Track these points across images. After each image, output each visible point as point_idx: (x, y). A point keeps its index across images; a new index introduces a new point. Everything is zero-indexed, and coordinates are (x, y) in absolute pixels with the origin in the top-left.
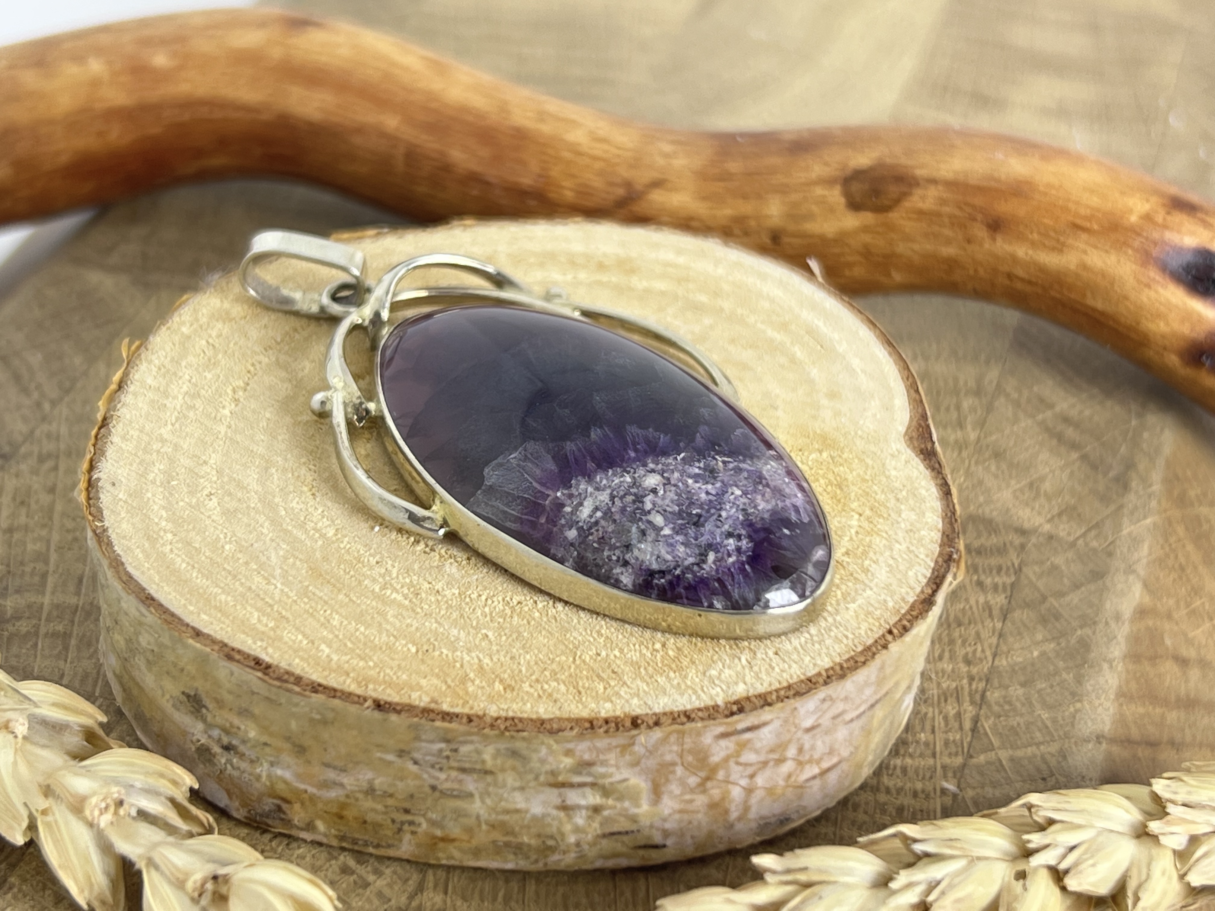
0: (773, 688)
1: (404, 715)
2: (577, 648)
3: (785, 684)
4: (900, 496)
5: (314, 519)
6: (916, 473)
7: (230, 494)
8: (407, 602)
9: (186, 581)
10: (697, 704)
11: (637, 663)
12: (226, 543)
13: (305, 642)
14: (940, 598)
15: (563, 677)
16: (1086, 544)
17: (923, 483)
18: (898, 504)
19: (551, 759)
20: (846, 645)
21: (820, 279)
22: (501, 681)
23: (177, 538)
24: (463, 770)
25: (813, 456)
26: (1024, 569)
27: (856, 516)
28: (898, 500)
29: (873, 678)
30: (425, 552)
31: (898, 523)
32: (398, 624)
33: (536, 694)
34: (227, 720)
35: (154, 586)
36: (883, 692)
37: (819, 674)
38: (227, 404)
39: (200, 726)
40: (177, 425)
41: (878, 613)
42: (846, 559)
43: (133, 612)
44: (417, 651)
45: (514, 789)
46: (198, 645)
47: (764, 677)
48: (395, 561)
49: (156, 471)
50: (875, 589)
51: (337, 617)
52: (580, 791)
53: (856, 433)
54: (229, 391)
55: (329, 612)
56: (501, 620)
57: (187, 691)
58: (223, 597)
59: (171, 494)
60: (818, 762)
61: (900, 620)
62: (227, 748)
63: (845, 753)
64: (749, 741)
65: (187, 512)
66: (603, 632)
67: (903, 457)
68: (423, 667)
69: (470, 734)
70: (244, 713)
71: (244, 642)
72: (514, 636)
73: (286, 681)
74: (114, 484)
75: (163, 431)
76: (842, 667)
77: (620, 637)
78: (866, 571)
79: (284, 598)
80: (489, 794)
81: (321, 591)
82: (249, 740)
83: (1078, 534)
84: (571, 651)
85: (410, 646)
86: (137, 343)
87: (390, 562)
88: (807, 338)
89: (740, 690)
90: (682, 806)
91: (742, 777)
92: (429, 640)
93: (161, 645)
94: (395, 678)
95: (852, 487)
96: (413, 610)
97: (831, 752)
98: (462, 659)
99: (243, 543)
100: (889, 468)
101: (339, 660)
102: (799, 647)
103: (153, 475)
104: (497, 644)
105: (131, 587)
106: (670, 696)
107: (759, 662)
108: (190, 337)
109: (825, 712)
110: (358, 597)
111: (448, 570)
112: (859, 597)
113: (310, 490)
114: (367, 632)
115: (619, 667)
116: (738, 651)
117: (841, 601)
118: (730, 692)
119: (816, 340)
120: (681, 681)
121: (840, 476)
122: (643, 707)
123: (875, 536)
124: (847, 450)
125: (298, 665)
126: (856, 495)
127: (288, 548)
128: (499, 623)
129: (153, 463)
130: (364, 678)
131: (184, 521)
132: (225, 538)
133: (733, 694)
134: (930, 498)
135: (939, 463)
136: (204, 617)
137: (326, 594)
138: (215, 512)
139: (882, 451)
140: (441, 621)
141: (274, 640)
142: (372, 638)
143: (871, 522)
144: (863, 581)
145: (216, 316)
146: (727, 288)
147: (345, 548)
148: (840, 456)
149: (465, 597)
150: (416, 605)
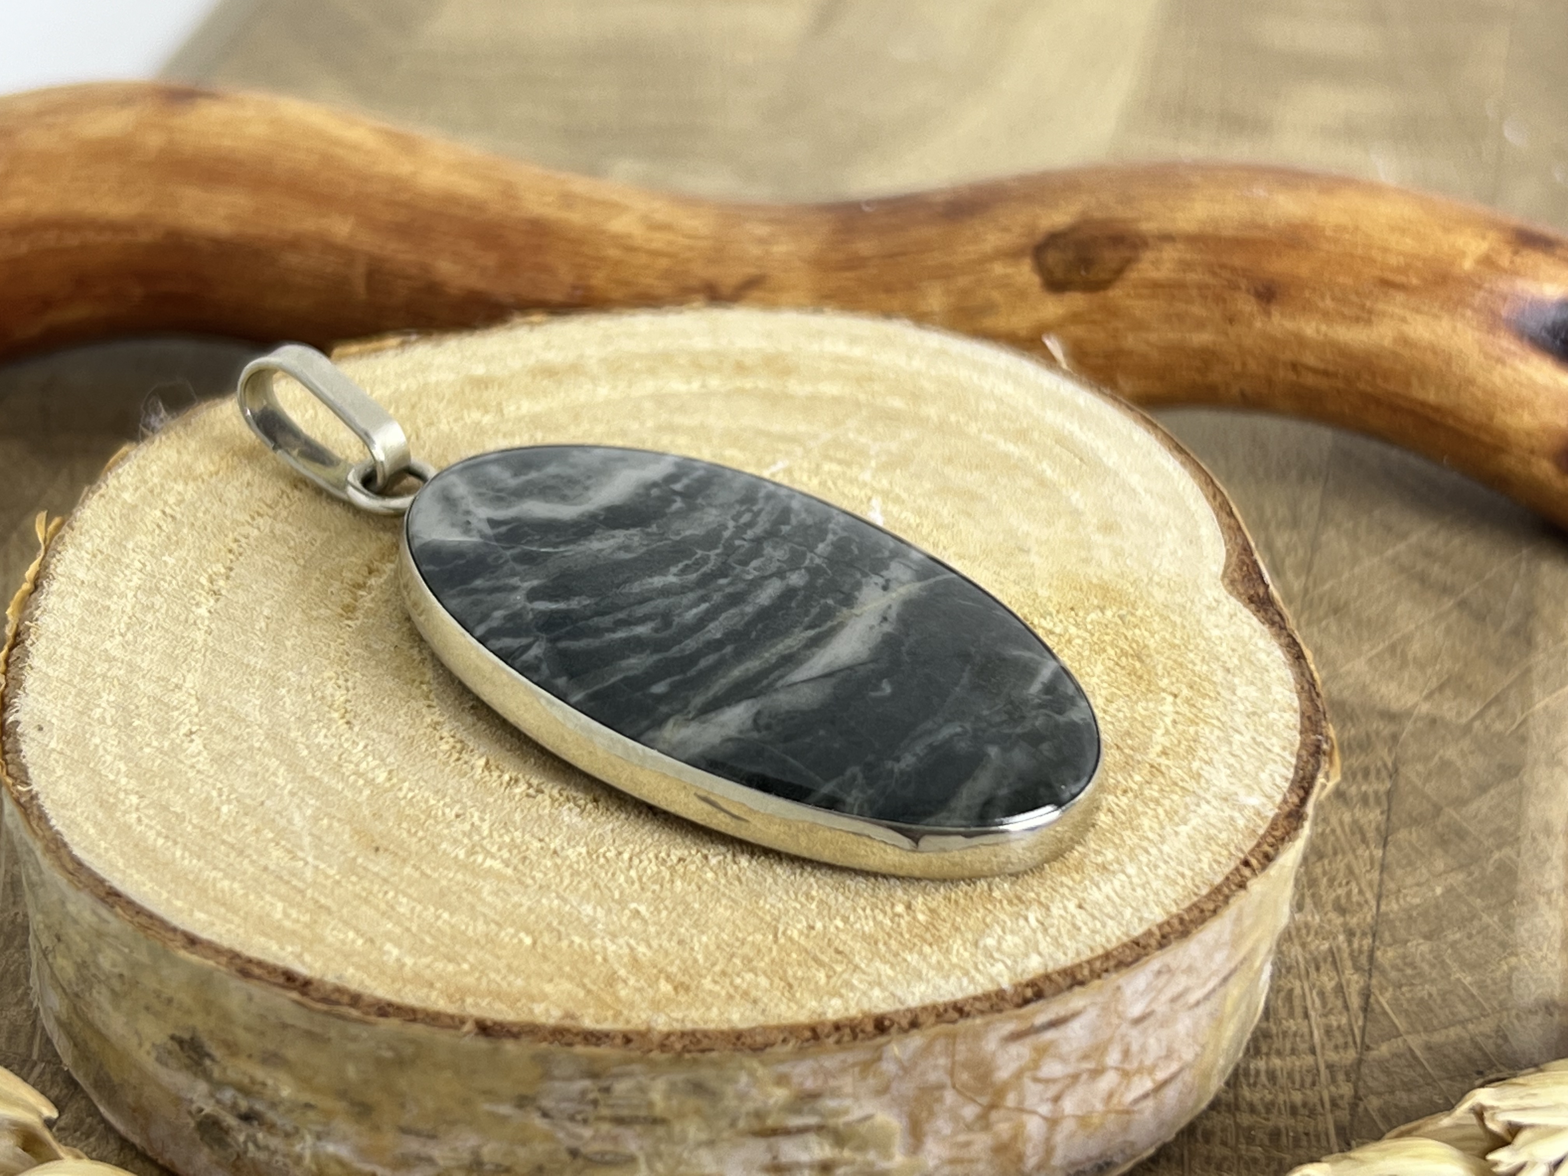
0: (1084, 958)
1: (525, 1040)
2: (777, 920)
3: (1100, 951)
4: (1229, 665)
5: (355, 759)
6: (1246, 632)
7: (221, 731)
9: (166, 864)
10: (971, 990)
11: (871, 936)
12: (222, 803)
13: (360, 942)
14: (1312, 809)
15: (762, 964)
16: (1487, 728)
17: (1261, 644)
18: (1230, 677)
19: (754, 1092)
20: (1185, 887)
21: (1064, 366)
22: (668, 978)
23: (146, 802)
24: (619, 1121)
25: (1093, 616)
26: (1403, 770)
27: (1170, 699)
28: (1228, 671)
29: (1226, 935)
30: (528, 795)
31: (1233, 704)
32: (500, 906)
33: (723, 993)
34: (244, 1073)
35: (118, 875)
36: (1239, 957)
37: (1149, 933)
38: (203, 600)
39: (202, 1087)
40: (130, 636)
41: (1224, 836)
42: (1163, 761)
43: (87, 916)
44: (535, 943)
45: (699, 1145)
46: (195, 959)
47: (1068, 943)
48: (483, 812)
49: (104, 705)
50: (1215, 803)
51: (404, 900)
52: (799, 1140)
53: (1151, 579)
54: (204, 581)
55: (391, 894)
56: (657, 887)
57: (178, 1033)
58: (226, 884)
59: (131, 737)
60: (1151, 1071)
61: (1259, 845)
62: (247, 1117)
63: (1188, 1055)
64: (1052, 1043)
65: (158, 761)
66: (814, 893)
67: (1225, 609)
68: (547, 967)
69: (629, 1061)
70: (272, 1059)
71: (264, 949)
72: (680, 909)
73: (337, 1003)
74: (40, 729)
75: (108, 645)
76: (1182, 921)
77: (841, 899)
78: (1197, 776)
79: (321, 879)
80: (659, 1155)
81: (376, 864)
82: (282, 1102)
83: (1473, 712)
84: (769, 925)
85: (522, 935)
86: (56, 521)
87: (476, 815)
88: (1057, 449)
89: (1034, 966)
90: (955, 1153)
91: (1042, 1100)
92: (549, 925)
93: (135, 965)
94: (504, 985)
95: (1156, 656)
96: (521, 883)
97: (1169, 1055)
98: (605, 949)
99: (248, 801)
100: (1207, 625)
101: (415, 964)
102: (1112, 895)
103: (99, 711)
104: (655, 923)
105: (83, 878)
106: (928, 981)
107: (1056, 922)
108: (136, 506)
109: (1160, 991)
110: (434, 869)
111: (566, 819)
112: (1192, 815)
113: (343, 717)
114: (453, 921)
115: (845, 943)
116: (1022, 907)
117: (1166, 822)
118: (1019, 969)
119: (1072, 451)
120: (942, 958)
121: (1137, 642)
122: (890, 1001)
123: (1202, 725)
124: (1141, 604)
125: (353, 976)
126: (1164, 668)
127: (318, 804)
128: (654, 892)
129: (98, 693)
130: (458, 989)
131: (154, 776)
132: (220, 795)
133: (1024, 971)
134: (1274, 665)
135: (1280, 615)
136: (200, 916)
137: (384, 869)
138: (201, 759)
139: (1193, 602)
140: (565, 896)
141: (312, 944)
142: (463, 928)
143: (1193, 705)
144: (1194, 792)
145: (173, 474)
146: (930, 386)
147: (405, 797)
148: (1132, 614)
149: (598, 857)
150: (524, 874)
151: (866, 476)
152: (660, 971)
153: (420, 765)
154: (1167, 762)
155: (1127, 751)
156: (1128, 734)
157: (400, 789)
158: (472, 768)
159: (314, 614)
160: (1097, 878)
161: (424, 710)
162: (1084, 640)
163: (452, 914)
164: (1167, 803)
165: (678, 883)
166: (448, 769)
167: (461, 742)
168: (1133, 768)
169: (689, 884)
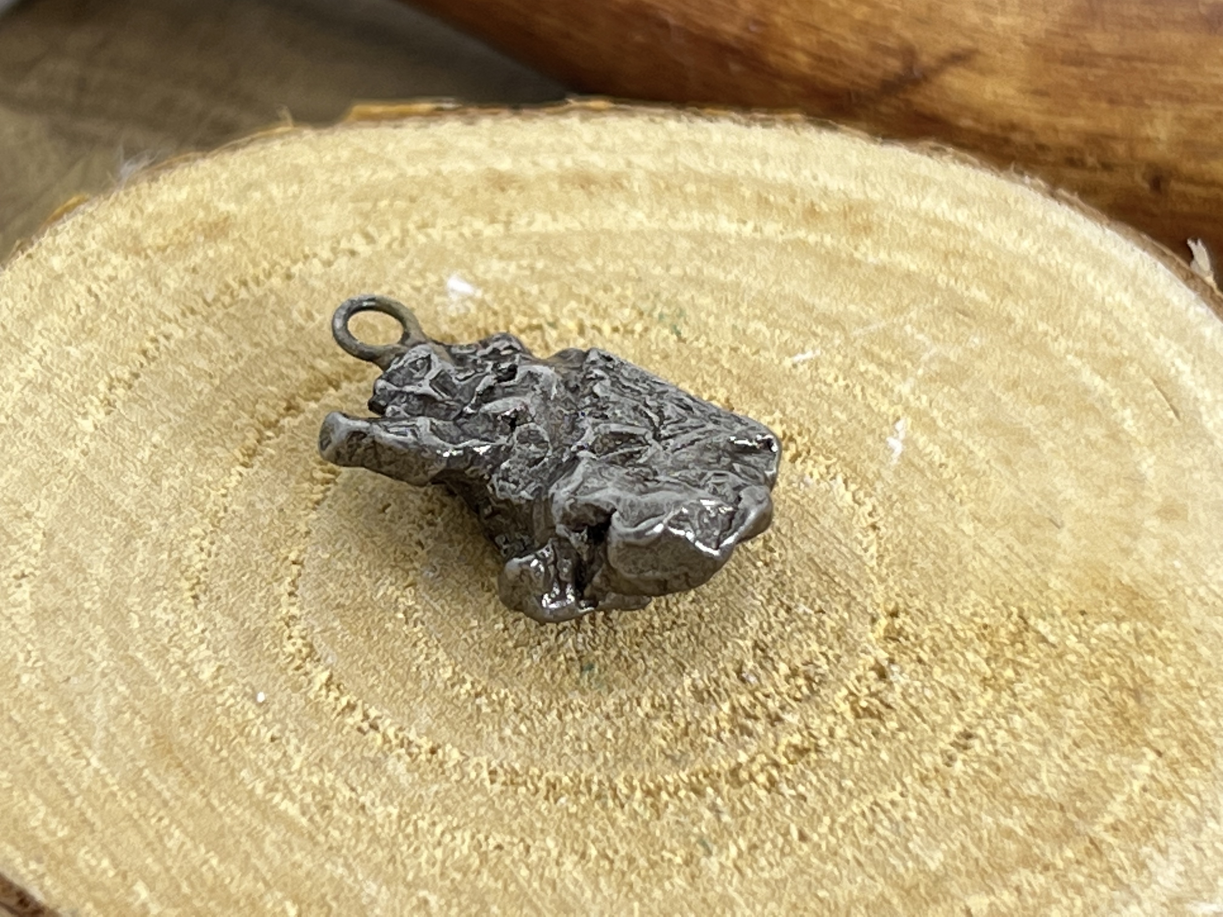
5: (186, 645)
7: (55, 581)
8: (304, 821)
12: (26, 670)
13: (111, 873)
21: (1208, 279)
25: (1105, 627)
27: (1152, 756)
30: (360, 729)
42: (1109, 838)
48: (301, 740)
51: (177, 833)
53: (1195, 593)
54: (102, 386)
55: (166, 822)
56: (458, 876)
78: (1141, 866)
79: (97, 787)
81: (165, 781)
85: (288, 904)
87: (294, 741)
88: (1153, 393)
92: (323, 897)
95: (1159, 698)
96: (311, 838)
99: (54, 674)
108: (62, 275)
110: (223, 801)
111: (390, 768)
113: (192, 589)
114: (221, 869)
119: (1168, 400)
121: (1142, 673)
123: (1175, 800)
124: (1168, 623)
126: (1162, 715)
127: (127, 693)
128: (453, 881)
132: (27, 661)
137: (168, 789)
138: (21, 610)
140: (354, 865)
141: (59, 863)
142: (228, 880)
143: (1176, 772)
144: (1128, 886)
145: (116, 242)
146: (1030, 278)
147: (223, 704)
148: (1153, 634)
149: (407, 824)
150: (318, 828)
151: (905, 389)
153: (254, 666)
154: (1112, 840)
155: (1071, 816)
156: (1081, 794)
157: (222, 692)
158: (310, 682)
159: (207, 450)
162: (1080, 656)
163: (221, 861)
165: (485, 876)
166: (284, 677)
167: (311, 646)
168: (1068, 837)
169: (496, 880)
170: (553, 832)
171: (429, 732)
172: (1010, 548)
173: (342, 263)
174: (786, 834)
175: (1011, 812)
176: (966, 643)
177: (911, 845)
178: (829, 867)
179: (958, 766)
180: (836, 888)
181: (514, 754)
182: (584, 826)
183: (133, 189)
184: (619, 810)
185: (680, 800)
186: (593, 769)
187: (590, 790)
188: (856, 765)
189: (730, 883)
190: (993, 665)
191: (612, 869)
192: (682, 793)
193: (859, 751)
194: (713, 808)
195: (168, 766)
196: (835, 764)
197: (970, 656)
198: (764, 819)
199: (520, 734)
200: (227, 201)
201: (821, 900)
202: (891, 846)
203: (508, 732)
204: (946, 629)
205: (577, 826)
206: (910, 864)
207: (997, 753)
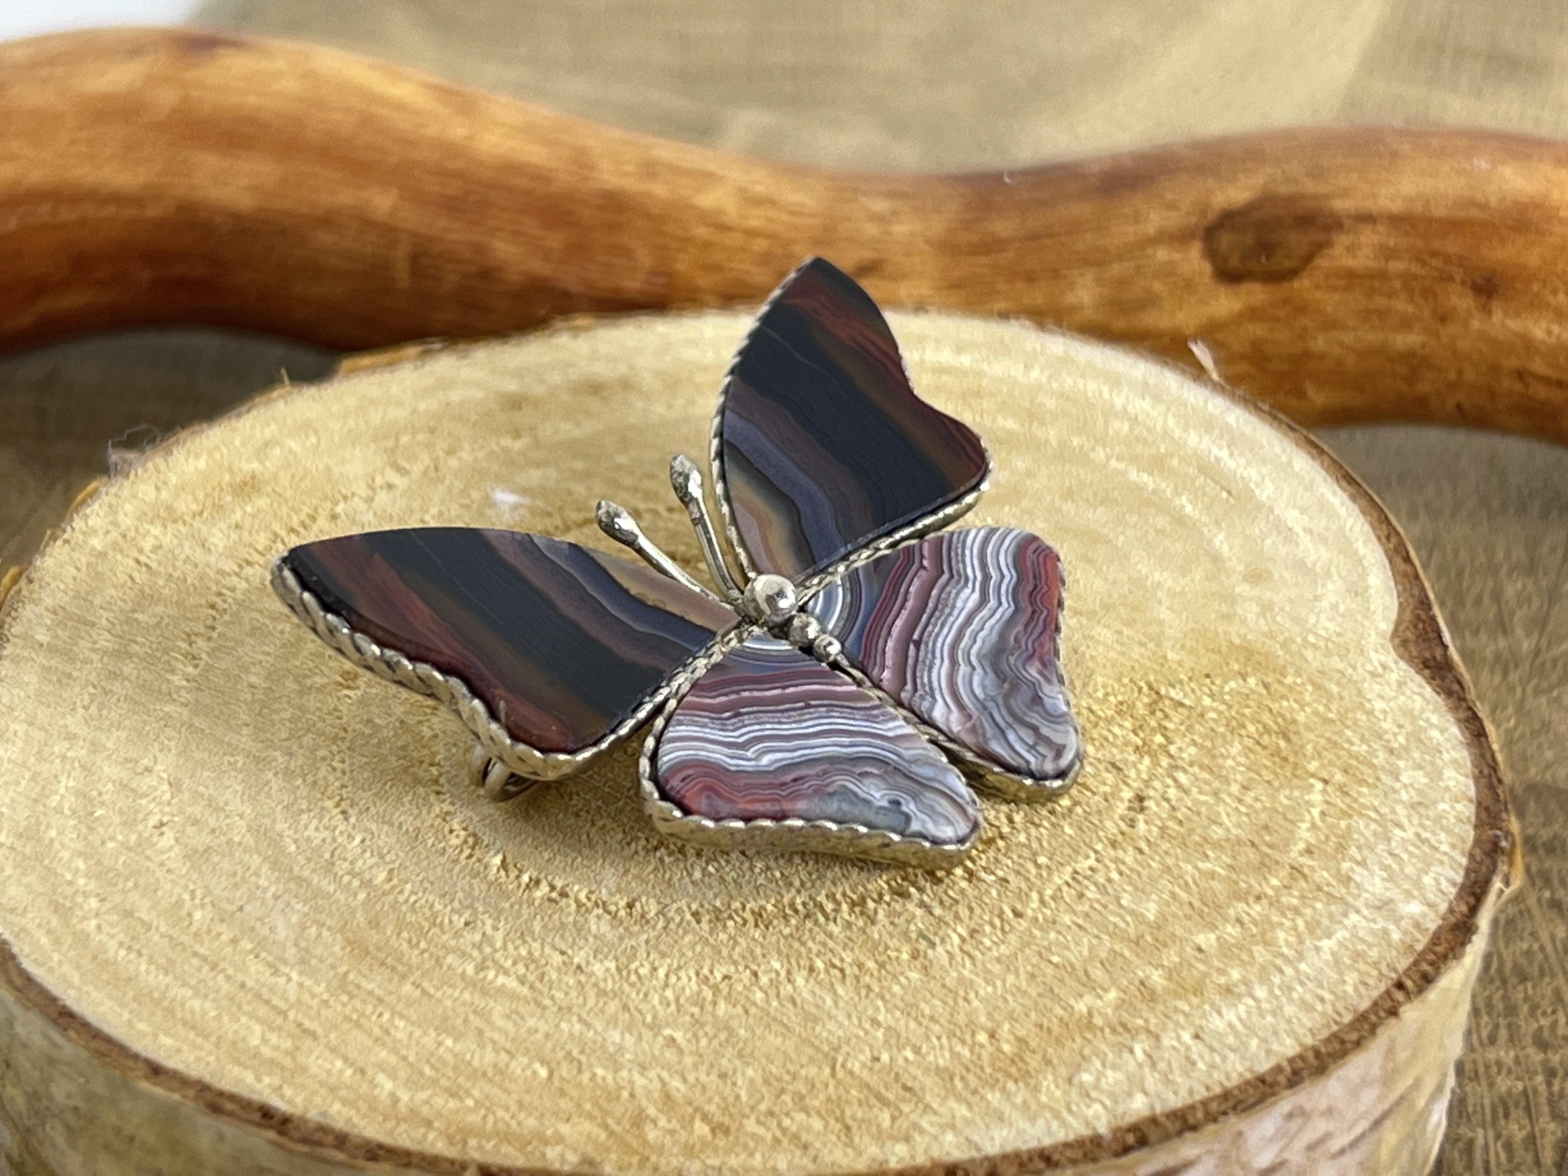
0: (1198, 1098)
2: (836, 1049)
3: (1218, 1090)
4: (1394, 745)
5: (350, 856)
6: (1418, 703)
7: (196, 822)
9: (129, 980)
10: (1061, 1135)
11: (946, 1070)
12: (195, 907)
13: (349, 1072)
14: (1484, 920)
15: (816, 1103)
17: (1434, 719)
18: (1393, 759)
20: (1324, 1014)
21: (1215, 376)
22: (705, 1118)
23: (107, 905)
25: (1233, 684)
27: (1319, 786)
28: (1391, 751)
29: (1376, 1071)
30: (550, 900)
31: (1395, 791)
33: (769, 1137)
35: (72, 992)
36: (1394, 1096)
37: (1278, 1069)
38: (179, 665)
40: (93, 709)
41: (1374, 953)
42: (1305, 860)
43: (38, 1041)
44: (551, 1074)
46: (159, 1091)
47: (1180, 1080)
48: (497, 919)
49: (62, 791)
50: (1365, 912)
51: (402, 1024)
53: (1305, 640)
55: (386, 1016)
56: (696, 1010)
58: (196, 1004)
59: (91, 829)
61: (1416, 963)
65: (122, 860)
66: (881, 1018)
67: (1393, 677)
68: (563, 1104)
71: (239, 1081)
72: (723, 1036)
73: (320, 1144)
76: (1317, 1054)
77: (913, 1025)
78: (1346, 880)
79: (306, 997)
81: (373, 981)
84: (826, 1056)
85: (537, 1065)
86: (13, 571)
87: (489, 922)
88: (1201, 480)
89: (1138, 1107)
92: (569, 1054)
93: (91, 1097)
94: (514, 1124)
95: (1306, 734)
96: (538, 1004)
98: (632, 1083)
99: (225, 905)
100: (1369, 696)
101: (411, 1098)
102: (1236, 1022)
103: (57, 798)
104: (692, 1053)
105: (31, 996)
106: (1011, 1125)
107: (1167, 1055)
108: (106, 553)
109: (1292, 1139)
110: (437, 989)
111: (594, 928)
112: (1336, 927)
113: (338, 805)
114: (458, 1048)
115: (915, 1078)
116: (1127, 1035)
117: (1306, 936)
118: (1120, 1110)
119: (1218, 483)
120: (1028, 1097)
121: (1284, 717)
122: (965, 1148)
123: (1355, 818)
124: (1291, 671)
125: (339, 1113)
126: (1314, 749)
127: (306, 909)
129: (56, 776)
130: (460, 1130)
131: (118, 875)
132: (193, 899)
133: (1125, 1113)
134: (1449, 745)
135: (1460, 683)
136: (167, 1041)
137: (379, 986)
138: (172, 855)
139: (1354, 668)
140: (589, 1019)
141: (293, 1075)
142: (468, 1057)
143: (1347, 794)
144: (1342, 899)
145: (150, 514)
146: (1050, 403)
147: (406, 901)
148: (1280, 682)
149: (629, 973)
150: (541, 994)
152: (696, 1110)
153: (425, 863)
154: (1311, 863)
155: (1264, 849)
156: (1266, 828)
157: (401, 892)
158: (486, 867)
159: (309, 682)
160: (1217, 1002)
161: (432, 798)
162: (1220, 713)
163: (454, 1042)
164: (1308, 912)
165: (722, 1005)
166: (457, 869)
167: (475, 835)
168: (1270, 869)
169: (734, 1006)
170: (774, 953)
171: (619, 891)
172: (1119, 633)
173: (382, 497)
174: (1001, 915)
175: (1206, 856)
176: (1109, 721)
177: (1124, 902)
178: (1053, 935)
179: (1142, 826)
180: (1066, 952)
181: (710, 895)
182: (803, 944)
183: (150, 465)
184: (831, 924)
185: (889, 904)
186: (793, 891)
187: (796, 911)
188: (1045, 844)
189: (964, 966)
190: (1142, 735)
191: (844, 976)
192: (887, 898)
193: (1042, 830)
194: (922, 904)
195: (371, 966)
196: (1024, 845)
197: (1116, 730)
198: (974, 905)
199: (710, 875)
200: (249, 461)
201: (1056, 966)
202: (1105, 907)
203: (697, 875)
204: (1085, 712)
205: (796, 945)
206: (1129, 918)
207: (1174, 808)
